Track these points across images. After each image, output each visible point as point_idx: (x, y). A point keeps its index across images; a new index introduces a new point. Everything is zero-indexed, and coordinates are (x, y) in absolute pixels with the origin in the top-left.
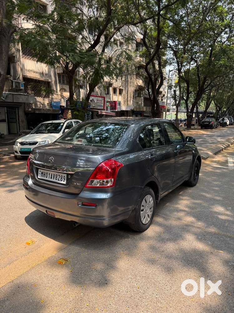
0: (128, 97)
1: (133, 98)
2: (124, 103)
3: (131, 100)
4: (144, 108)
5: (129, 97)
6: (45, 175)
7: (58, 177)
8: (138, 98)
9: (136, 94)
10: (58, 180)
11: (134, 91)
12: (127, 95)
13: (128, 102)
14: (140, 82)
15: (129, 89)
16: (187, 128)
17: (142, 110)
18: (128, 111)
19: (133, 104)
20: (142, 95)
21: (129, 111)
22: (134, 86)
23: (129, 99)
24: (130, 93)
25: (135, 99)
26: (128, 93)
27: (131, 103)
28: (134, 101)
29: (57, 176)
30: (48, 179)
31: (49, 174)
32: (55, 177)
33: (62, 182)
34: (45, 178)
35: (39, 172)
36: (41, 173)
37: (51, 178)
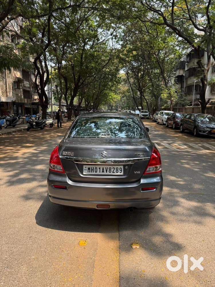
0: (6, 89)
1: (13, 90)
2: (3, 94)
3: (10, 91)
4: (25, 100)
5: (8, 89)
6: (93, 170)
7: (112, 170)
8: (17, 90)
9: (15, 86)
10: (113, 172)
11: (13, 82)
12: (5, 86)
13: (7, 92)
14: (18, 75)
15: (7, 80)
16: (68, 119)
17: (23, 102)
18: (8, 102)
19: (13, 95)
20: (21, 87)
21: (10, 102)
22: (13, 77)
23: (8, 90)
24: (9, 84)
25: (14, 90)
26: (6, 84)
27: (10, 94)
28: (14, 92)
29: (110, 169)
30: (98, 173)
31: (100, 168)
32: (108, 170)
33: (119, 174)
34: (94, 173)
35: (84, 168)
36: (87, 169)
37: (103, 171)
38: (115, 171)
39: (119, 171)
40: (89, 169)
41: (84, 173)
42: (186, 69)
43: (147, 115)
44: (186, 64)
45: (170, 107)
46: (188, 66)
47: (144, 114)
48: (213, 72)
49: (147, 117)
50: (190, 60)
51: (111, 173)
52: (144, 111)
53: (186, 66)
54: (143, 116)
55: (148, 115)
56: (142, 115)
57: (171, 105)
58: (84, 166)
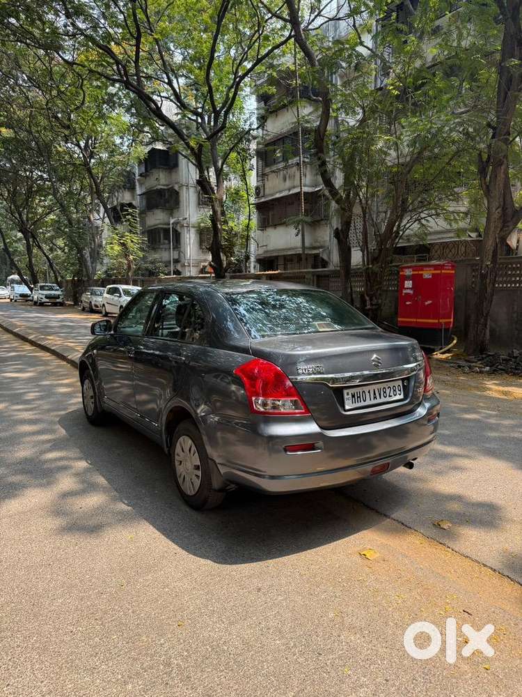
6: (360, 397)
7: (388, 392)
10: (390, 396)
29: (384, 390)
30: (368, 402)
31: (369, 392)
32: (382, 393)
33: (398, 397)
34: (363, 404)
35: (346, 396)
36: (350, 396)
37: (375, 398)
38: (392, 394)
39: (398, 392)
40: (353, 396)
41: (347, 407)
42: (139, 191)
43: (58, 297)
44: (138, 180)
45: (128, 275)
46: (141, 184)
47: (49, 292)
48: (199, 204)
49: (58, 300)
50: (146, 170)
51: (388, 399)
52: (47, 286)
53: (137, 184)
54: (46, 297)
55: (61, 297)
56: (43, 297)
57: (128, 272)
58: (345, 392)
